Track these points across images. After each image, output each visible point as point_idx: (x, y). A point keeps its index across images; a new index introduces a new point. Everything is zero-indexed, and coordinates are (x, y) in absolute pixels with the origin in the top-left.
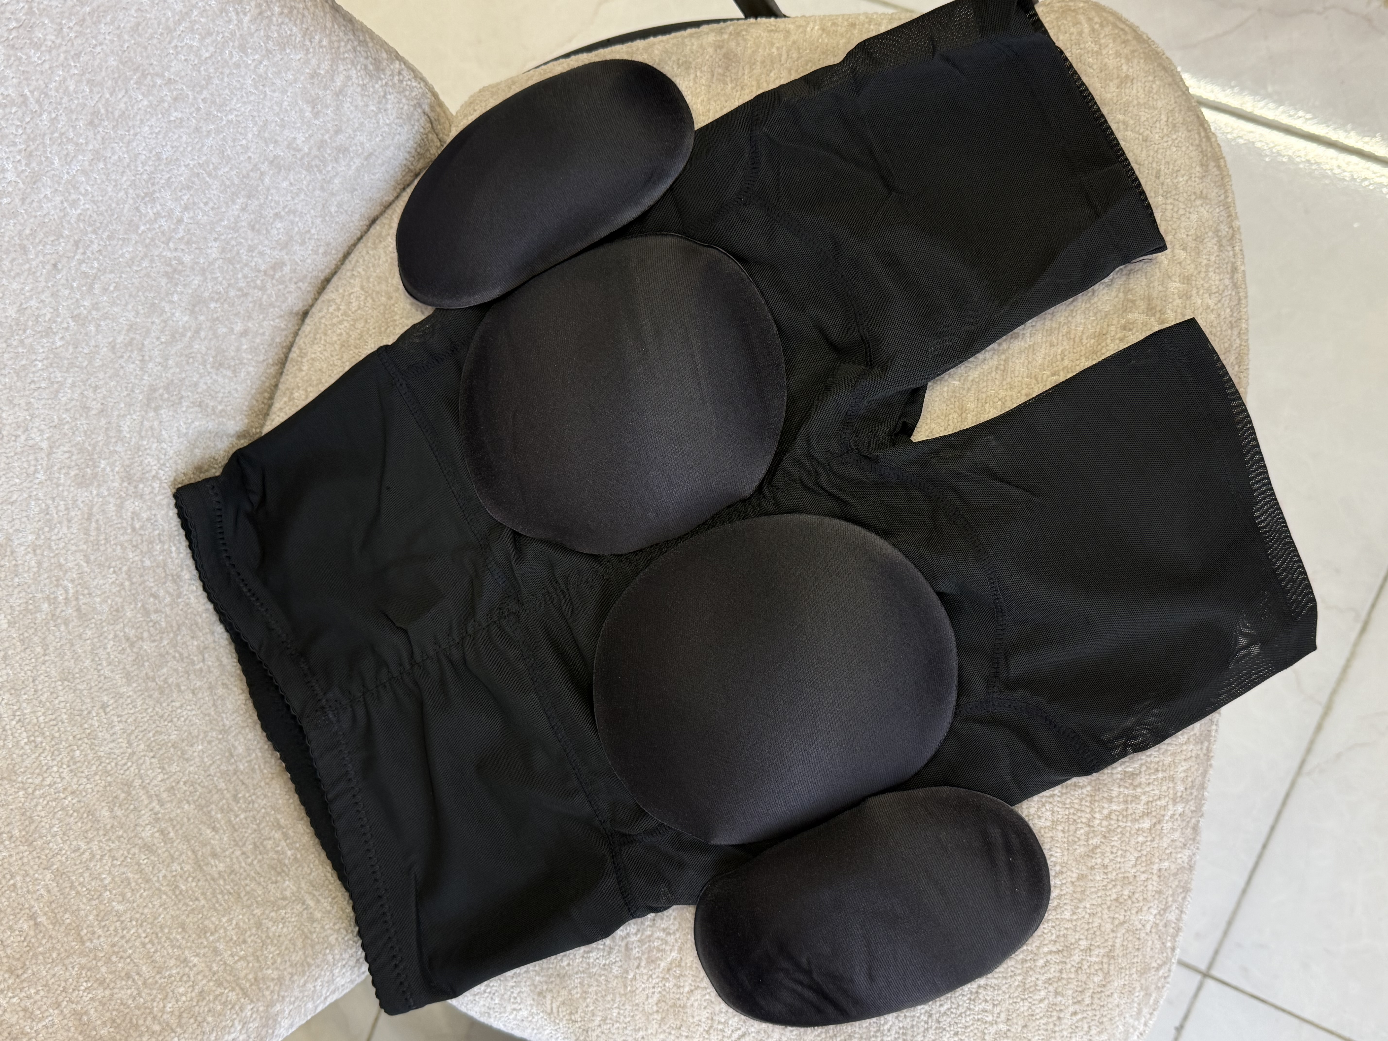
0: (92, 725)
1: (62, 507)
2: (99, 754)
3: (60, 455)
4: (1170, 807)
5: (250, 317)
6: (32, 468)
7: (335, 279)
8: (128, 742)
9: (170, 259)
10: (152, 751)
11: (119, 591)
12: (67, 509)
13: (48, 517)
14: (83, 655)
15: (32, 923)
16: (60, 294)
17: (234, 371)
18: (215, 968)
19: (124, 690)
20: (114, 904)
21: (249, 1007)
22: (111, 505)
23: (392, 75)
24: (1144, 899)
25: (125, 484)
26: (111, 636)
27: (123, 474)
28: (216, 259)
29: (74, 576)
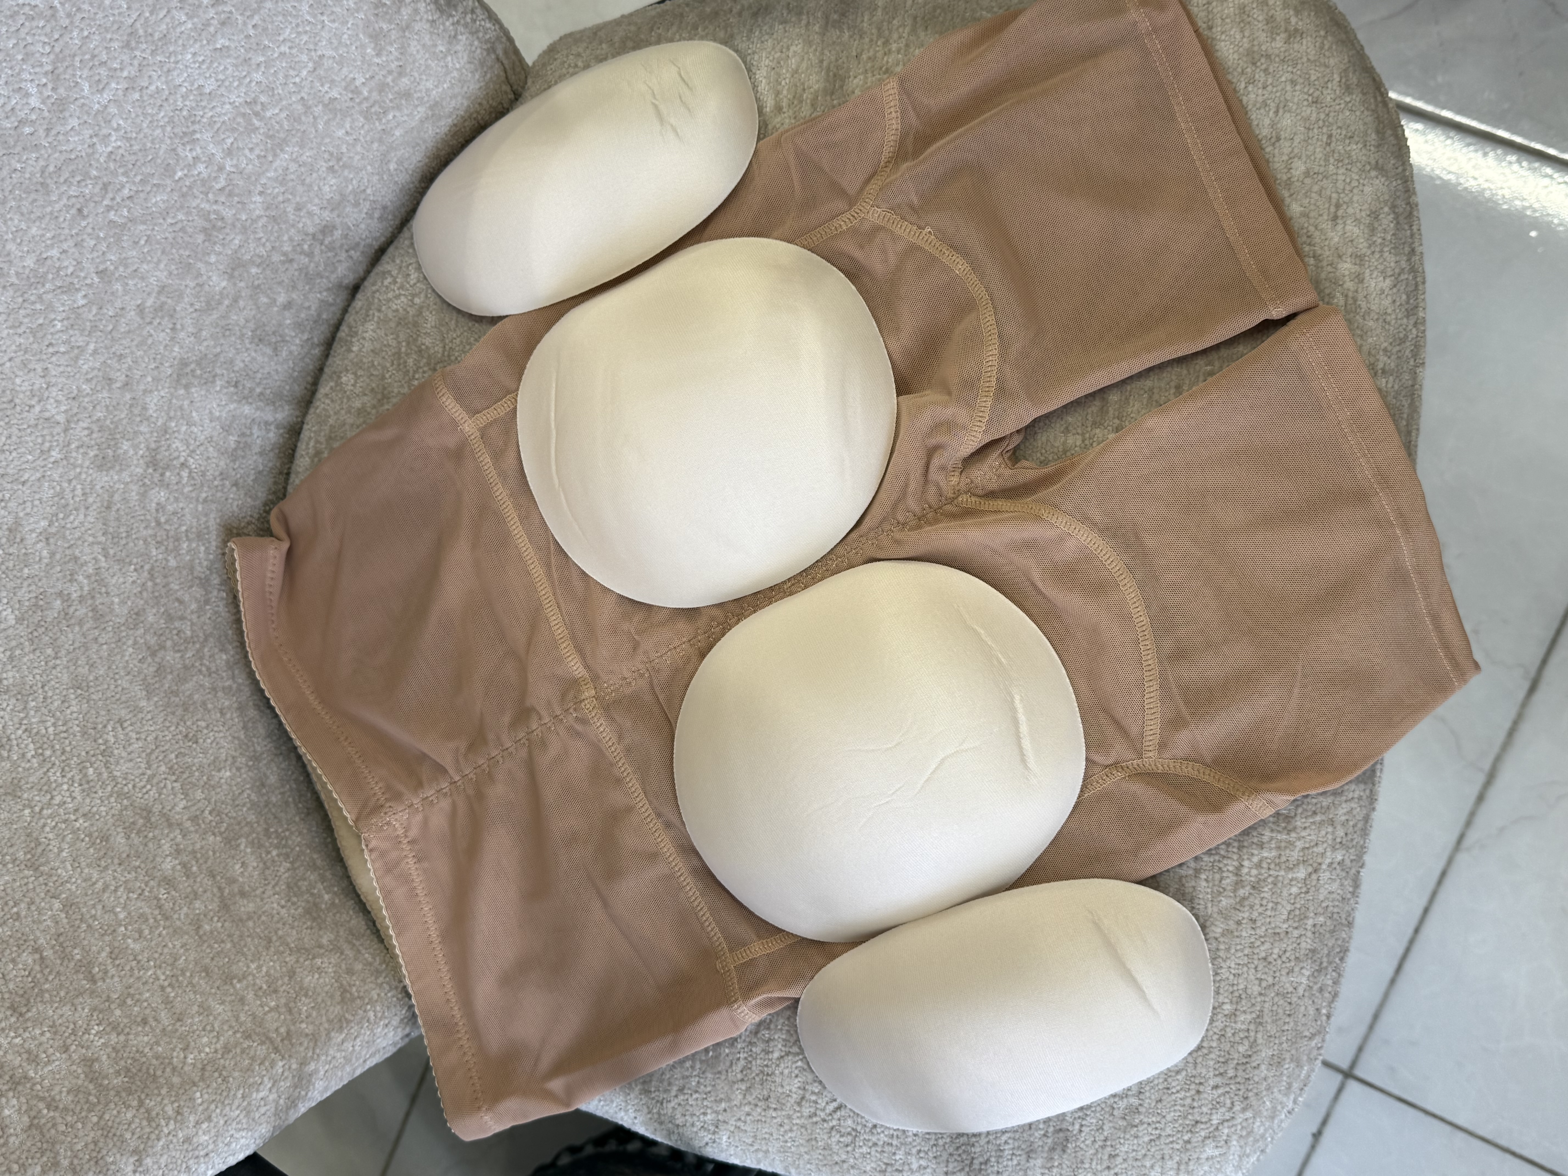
0: (106, 741)
1: (79, 492)
2: (115, 773)
3: (79, 430)
4: (1328, 854)
5: (294, 287)
6: (47, 445)
7: (391, 249)
8: (148, 763)
9: (209, 212)
10: (174, 774)
11: (141, 592)
12: (84, 494)
13: (63, 501)
14: (99, 661)
15: (37, 956)
16: (85, 244)
17: (275, 349)
18: (243, 1018)
19: (143, 703)
20: (129, 941)
21: (281, 1064)
22: (134, 494)
23: (465, 13)
24: (1297, 958)
25: (150, 470)
26: (130, 642)
27: (148, 459)
28: (260, 217)
29: (91, 571)
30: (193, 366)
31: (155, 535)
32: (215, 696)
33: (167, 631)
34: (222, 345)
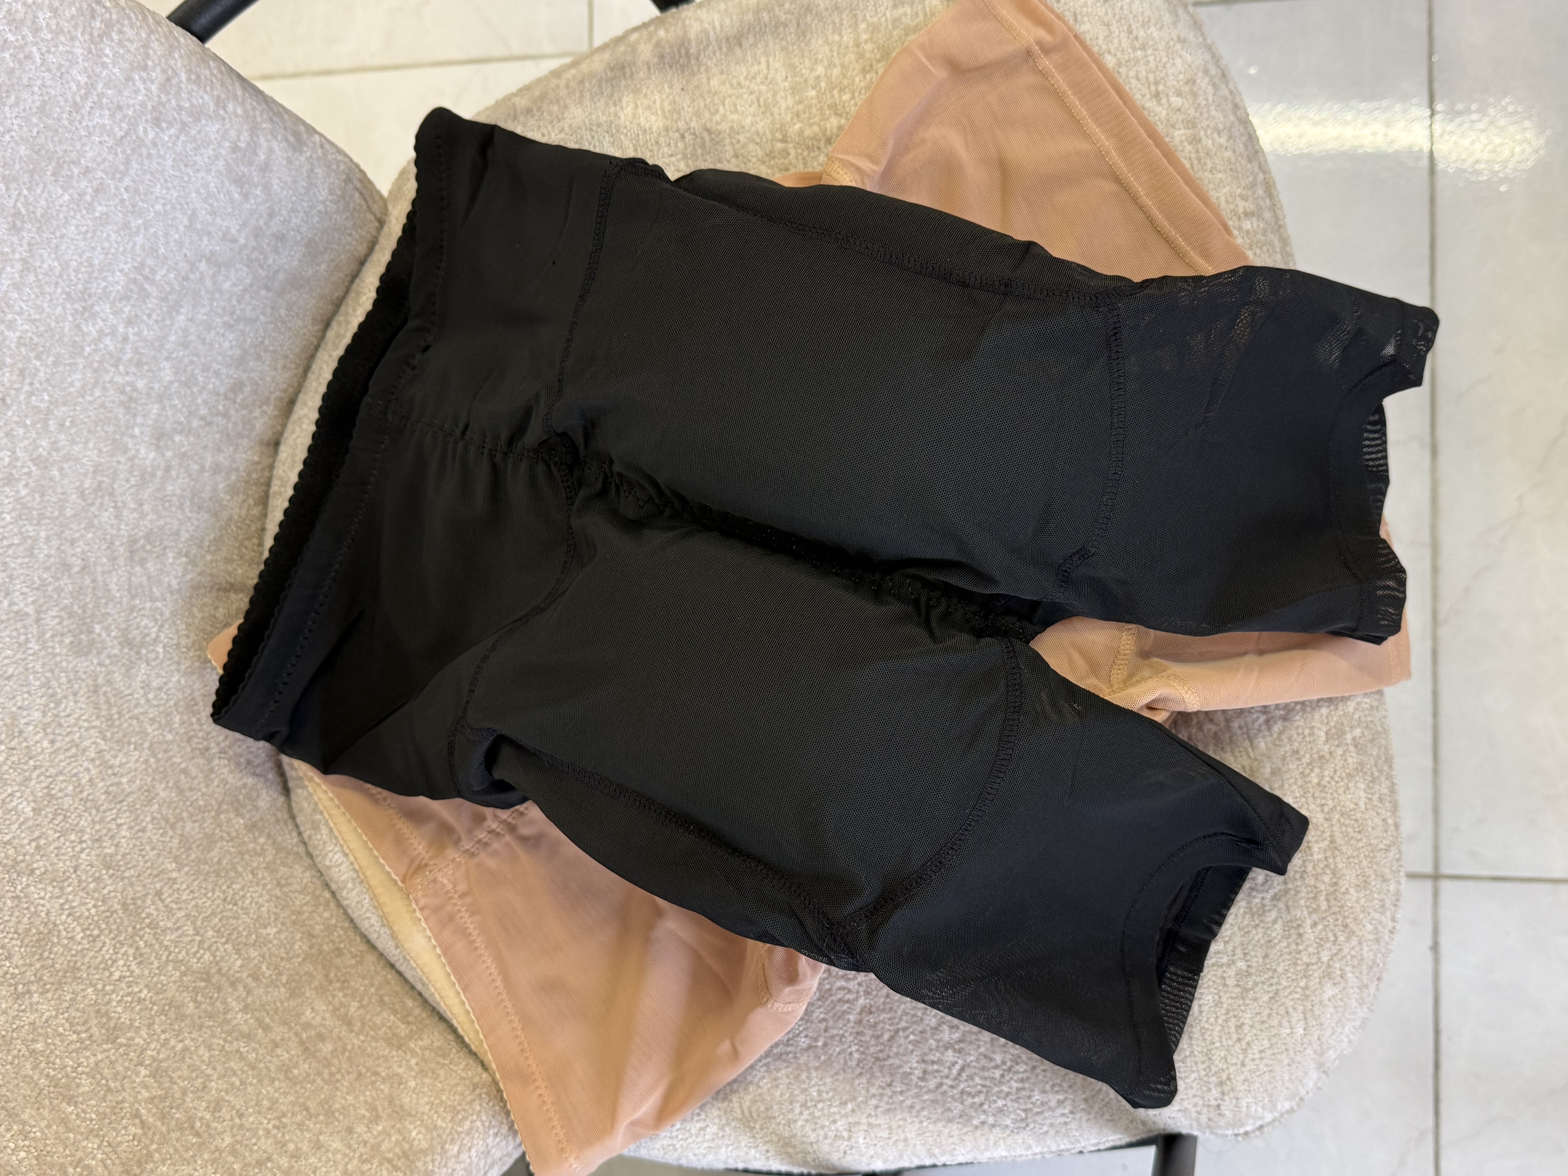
0: (149, 915)
1: (64, 680)
2: (166, 943)
3: (50, 620)
5: (219, 450)
6: (23, 638)
7: (301, 397)
8: (195, 929)
9: (123, 385)
10: (222, 936)
11: (146, 769)
12: (69, 681)
13: (51, 691)
18: (354, 1145)
19: (175, 874)
22: (116, 675)
23: (315, 149)
25: (126, 650)
26: (148, 819)
27: (121, 639)
28: (171, 382)
29: (93, 755)
32: (243, 859)
34: (164, 517)
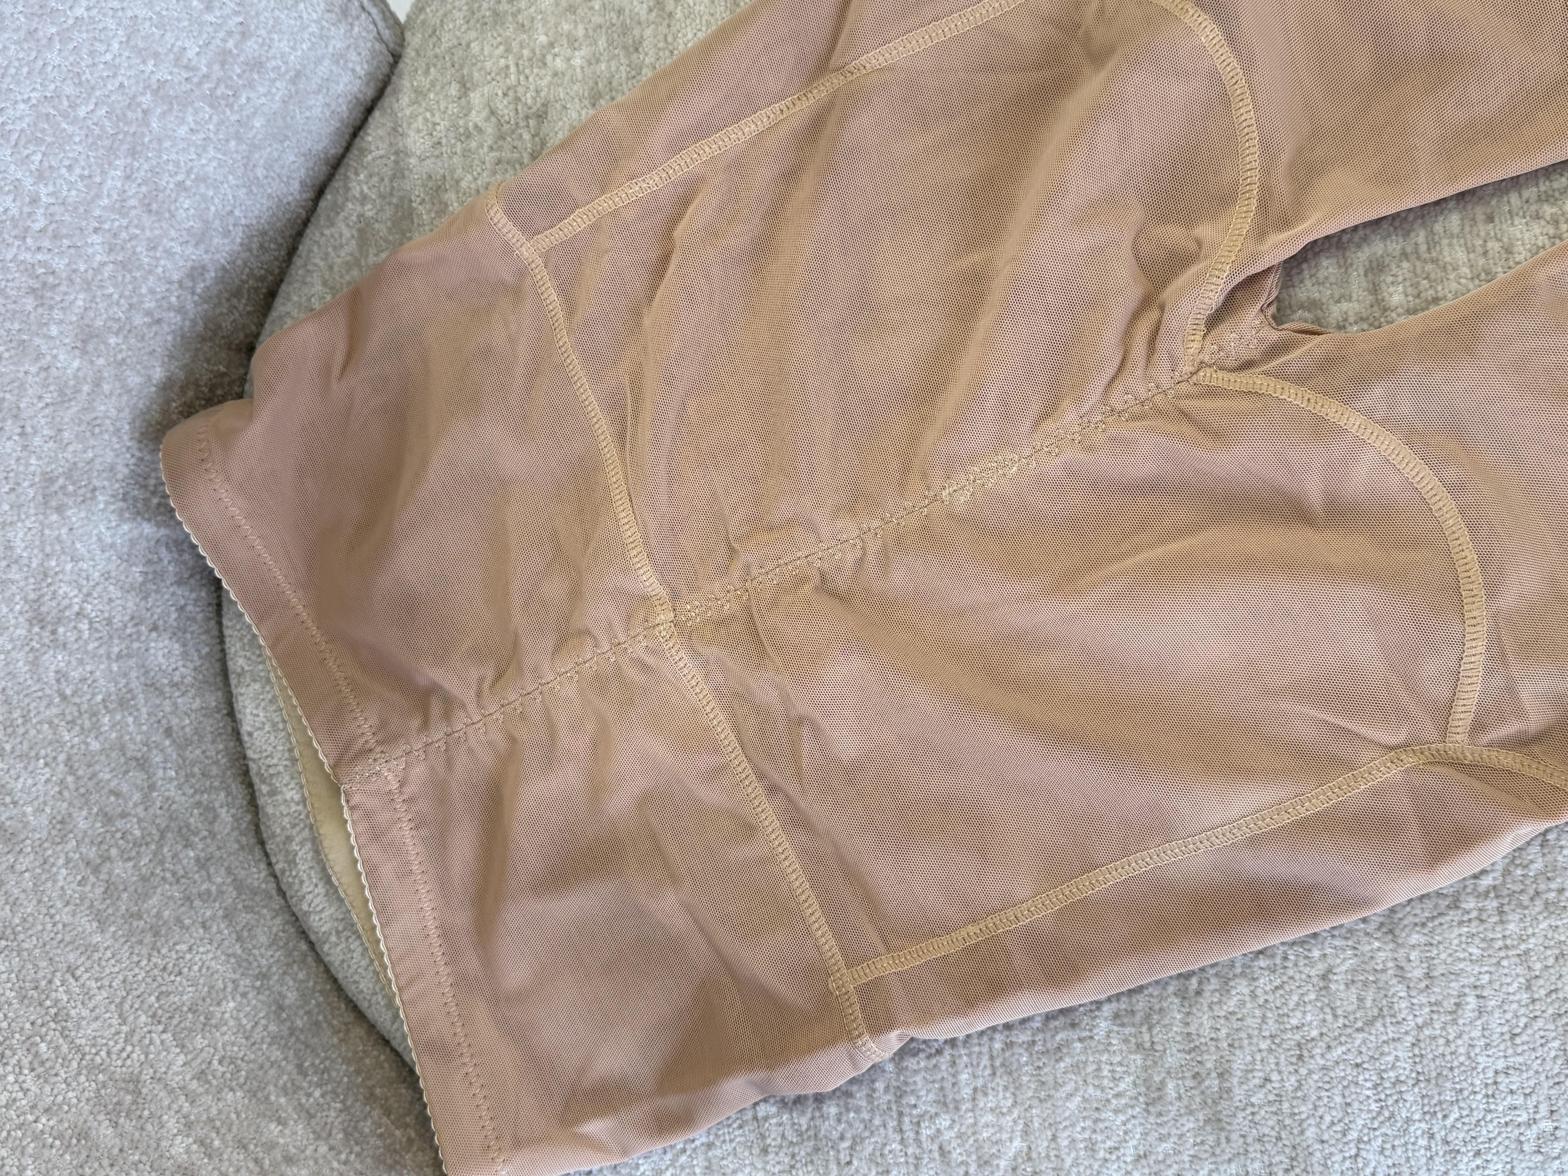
30: (61, 481)
31: (63, 714)
32: (191, 907)
33: (108, 836)
34: (93, 447)
